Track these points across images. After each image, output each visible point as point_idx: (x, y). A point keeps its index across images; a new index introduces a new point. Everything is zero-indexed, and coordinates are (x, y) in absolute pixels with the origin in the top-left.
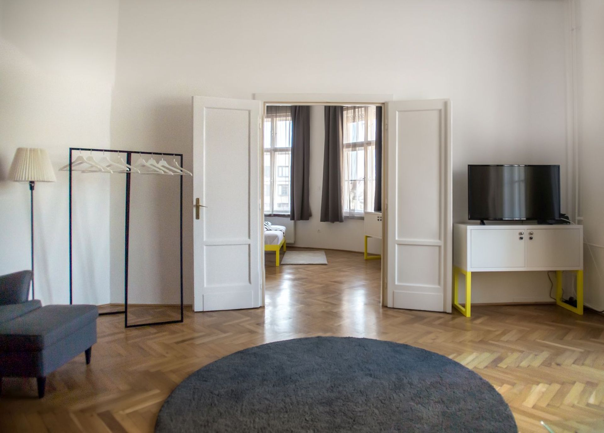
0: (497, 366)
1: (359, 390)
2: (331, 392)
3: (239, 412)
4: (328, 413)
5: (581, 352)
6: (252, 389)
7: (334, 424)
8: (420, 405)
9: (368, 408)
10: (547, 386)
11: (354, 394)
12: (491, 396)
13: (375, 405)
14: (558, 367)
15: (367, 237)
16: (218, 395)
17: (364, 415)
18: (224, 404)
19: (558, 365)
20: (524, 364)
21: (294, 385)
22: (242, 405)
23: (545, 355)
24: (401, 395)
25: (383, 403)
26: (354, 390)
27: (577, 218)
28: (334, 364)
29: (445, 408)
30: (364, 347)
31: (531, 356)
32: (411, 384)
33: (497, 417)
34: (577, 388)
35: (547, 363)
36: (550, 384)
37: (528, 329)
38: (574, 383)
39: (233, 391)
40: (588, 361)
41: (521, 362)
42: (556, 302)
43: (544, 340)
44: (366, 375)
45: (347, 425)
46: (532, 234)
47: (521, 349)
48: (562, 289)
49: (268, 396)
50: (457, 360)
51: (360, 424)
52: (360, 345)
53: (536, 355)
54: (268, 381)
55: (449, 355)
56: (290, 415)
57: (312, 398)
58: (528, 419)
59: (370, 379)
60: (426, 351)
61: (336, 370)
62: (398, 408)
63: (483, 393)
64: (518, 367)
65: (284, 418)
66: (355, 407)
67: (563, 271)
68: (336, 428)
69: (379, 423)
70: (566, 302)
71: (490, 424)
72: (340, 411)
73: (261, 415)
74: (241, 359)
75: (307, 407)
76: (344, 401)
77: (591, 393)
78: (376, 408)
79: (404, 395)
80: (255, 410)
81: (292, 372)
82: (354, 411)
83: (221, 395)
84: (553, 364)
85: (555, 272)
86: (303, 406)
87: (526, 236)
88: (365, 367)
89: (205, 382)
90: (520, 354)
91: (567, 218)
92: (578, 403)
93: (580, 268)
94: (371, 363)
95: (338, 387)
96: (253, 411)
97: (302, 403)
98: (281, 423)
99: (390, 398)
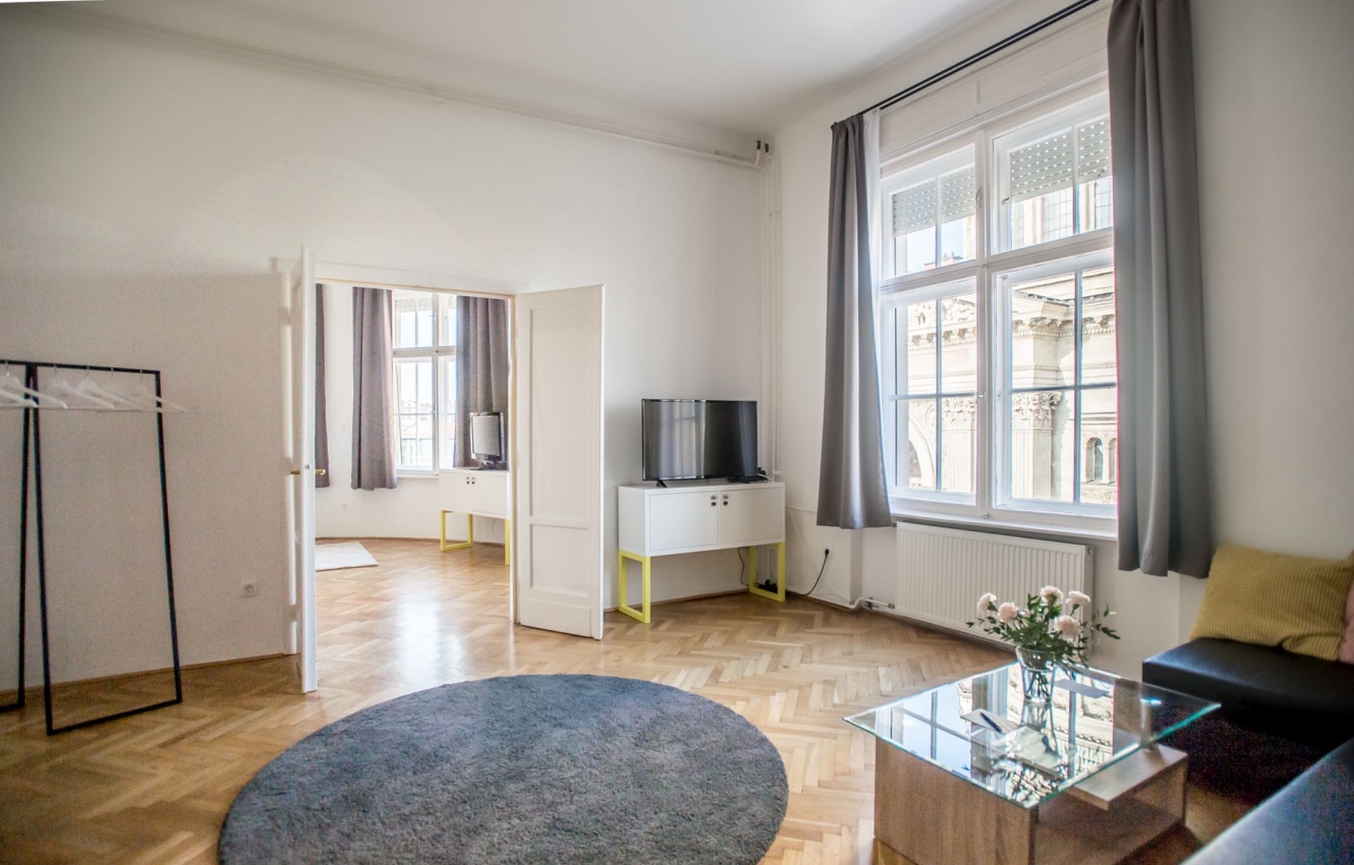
0: (717, 682)
1: (553, 749)
2: (516, 760)
3: (380, 824)
4: (526, 790)
5: (802, 648)
6: (381, 786)
7: (544, 803)
8: (651, 751)
9: (580, 770)
10: (784, 694)
11: (550, 756)
12: (732, 720)
13: (588, 764)
14: (786, 670)
15: (445, 512)
16: (323, 809)
17: (580, 781)
18: (344, 820)
19: (786, 667)
20: (748, 673)
21: (449, 765)
22: (379, 814)
23: (766, 659)
24: (617, 743)
25: (598, 759)
26: (547, 751)
27: (775, 473)
28: (497, 720)
29: (685, 747)
30: (527, 688)
31: (752, 663)
32: (623, 726)
33: (751, 743)
34: (817, 690)
35: (773, 668)
36: (787, 691)
37: (731, 629)
38: (811, 685)
39: (347, 797)
40: (815, 657)
41: (744, 671)
42: (748, 589)
43: (755, 639)
44: (555, 726)
45: (563, 800)
46: (726, 498)
47: (737, 655)
48: (757, 572)
49: (415, 790)
50: (664, 683)
51: (581, 793)
52: (519, 687)
53: (756, 660)
54: (401, 769)
55: (651, 678)
56: (473, 805)
57: (492, 774)
58: (781, 736)
59: (563, 732)
60: (620, 679)
61: (506, 728)
62: (621, 760)
63: (722, 719)
64: (742, 678)
65: (465, 810)
66: (561, 773)
67: (757, 546)
68: (550, 806)
69: (606, 785)
70: (761, 587)
71: (746, 752)
72: (542, 782)
73: (420, 819)
74: (326, 745)
75: (492, 787)
76: (541, 769)
77: (832, 693)
78: (591, 766)
79: (621, 743)
80: (405, 815)
81: (433, 746)
82: (562, 779)
83: (329, 808)
84: (780, 667)
85: (747, 548)
86: (485, 788)
87: (719, 501)
88: (547, 716)
89: (282, 796)
90: (737, 661)
91: (764, 473)
92: (824, 706)
93: (782, 540)
94: (552, 708)
95: (522, 751)
96: (403, 817)
97: (481, 785)
98: (467, 819)
99: (604, 750)
